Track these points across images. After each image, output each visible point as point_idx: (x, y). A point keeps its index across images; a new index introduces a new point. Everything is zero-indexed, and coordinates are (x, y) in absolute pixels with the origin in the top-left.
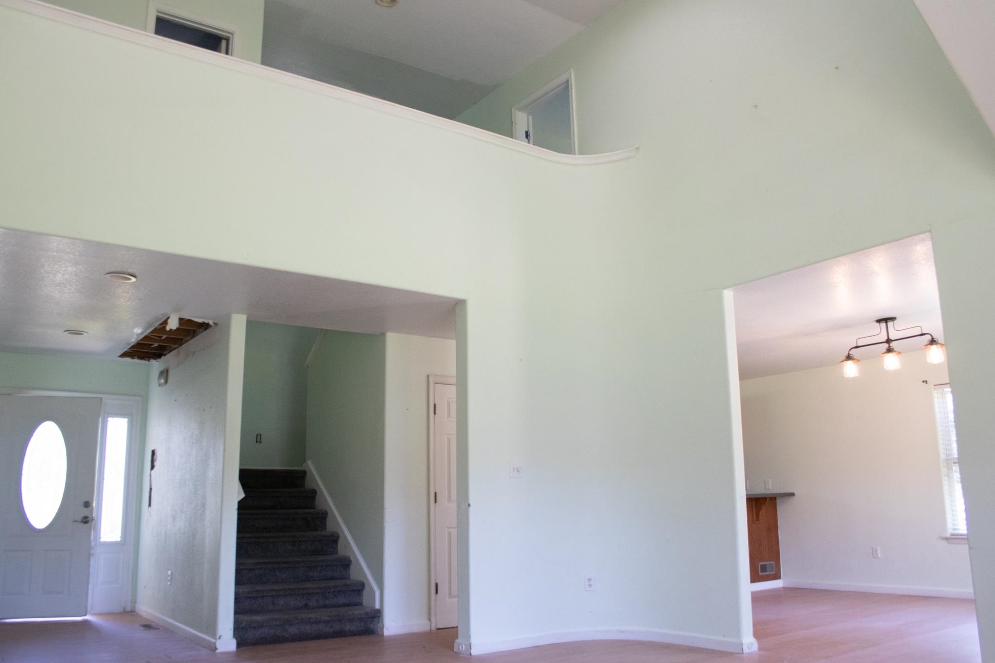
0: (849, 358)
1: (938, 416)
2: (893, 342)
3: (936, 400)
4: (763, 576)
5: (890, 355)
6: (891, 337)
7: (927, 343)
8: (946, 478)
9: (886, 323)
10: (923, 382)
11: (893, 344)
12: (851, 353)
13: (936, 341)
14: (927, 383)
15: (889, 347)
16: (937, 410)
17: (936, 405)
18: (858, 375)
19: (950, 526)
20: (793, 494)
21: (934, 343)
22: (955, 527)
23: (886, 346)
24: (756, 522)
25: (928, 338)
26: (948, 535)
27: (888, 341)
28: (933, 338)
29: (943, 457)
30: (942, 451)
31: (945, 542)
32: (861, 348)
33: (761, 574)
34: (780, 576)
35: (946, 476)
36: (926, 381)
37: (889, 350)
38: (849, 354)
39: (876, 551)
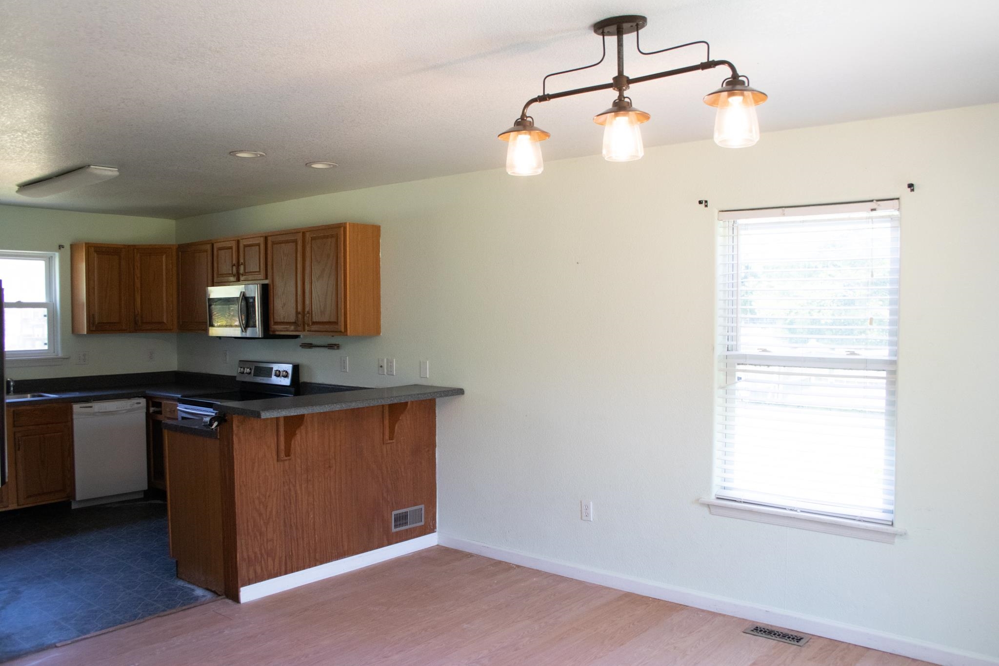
0: (523, 124)
1: (720, 271)
2: (631, 85)
3: (719, 240)
4: (397, 533)
5: (622, 121)
6: (630, 72)
7: (718, 87)
8: (721, 392)
9: (620, 33)
10: (700, 202)
11: (632, 92)
12: (528, 112)
13: (743, 83)
14: (706, 206)
15: (621, 97)
16: (719, 260)
17: (719, 250)
18: (540, 171)
19: (717, 481)
20: (460, 392)
21: (738, 87)
22: (726, 484)
23: (612, 94)
24: (389, 441)
25: (724, 72)
26: (712, 499)
27: (620, 82)
28: (735, 76)
29: (720, 350)
30: (720, 341)
31: (706, 509)
32: (552, 100)
33: (394, 530)
34: (435, 527)
35: (723, 388)
36: (706, 202)
37: (621, 106)
38: (523, 115)
39: (587, 508)
